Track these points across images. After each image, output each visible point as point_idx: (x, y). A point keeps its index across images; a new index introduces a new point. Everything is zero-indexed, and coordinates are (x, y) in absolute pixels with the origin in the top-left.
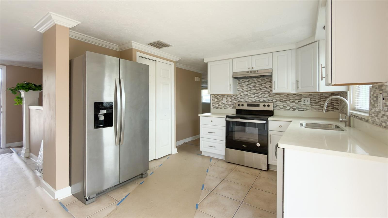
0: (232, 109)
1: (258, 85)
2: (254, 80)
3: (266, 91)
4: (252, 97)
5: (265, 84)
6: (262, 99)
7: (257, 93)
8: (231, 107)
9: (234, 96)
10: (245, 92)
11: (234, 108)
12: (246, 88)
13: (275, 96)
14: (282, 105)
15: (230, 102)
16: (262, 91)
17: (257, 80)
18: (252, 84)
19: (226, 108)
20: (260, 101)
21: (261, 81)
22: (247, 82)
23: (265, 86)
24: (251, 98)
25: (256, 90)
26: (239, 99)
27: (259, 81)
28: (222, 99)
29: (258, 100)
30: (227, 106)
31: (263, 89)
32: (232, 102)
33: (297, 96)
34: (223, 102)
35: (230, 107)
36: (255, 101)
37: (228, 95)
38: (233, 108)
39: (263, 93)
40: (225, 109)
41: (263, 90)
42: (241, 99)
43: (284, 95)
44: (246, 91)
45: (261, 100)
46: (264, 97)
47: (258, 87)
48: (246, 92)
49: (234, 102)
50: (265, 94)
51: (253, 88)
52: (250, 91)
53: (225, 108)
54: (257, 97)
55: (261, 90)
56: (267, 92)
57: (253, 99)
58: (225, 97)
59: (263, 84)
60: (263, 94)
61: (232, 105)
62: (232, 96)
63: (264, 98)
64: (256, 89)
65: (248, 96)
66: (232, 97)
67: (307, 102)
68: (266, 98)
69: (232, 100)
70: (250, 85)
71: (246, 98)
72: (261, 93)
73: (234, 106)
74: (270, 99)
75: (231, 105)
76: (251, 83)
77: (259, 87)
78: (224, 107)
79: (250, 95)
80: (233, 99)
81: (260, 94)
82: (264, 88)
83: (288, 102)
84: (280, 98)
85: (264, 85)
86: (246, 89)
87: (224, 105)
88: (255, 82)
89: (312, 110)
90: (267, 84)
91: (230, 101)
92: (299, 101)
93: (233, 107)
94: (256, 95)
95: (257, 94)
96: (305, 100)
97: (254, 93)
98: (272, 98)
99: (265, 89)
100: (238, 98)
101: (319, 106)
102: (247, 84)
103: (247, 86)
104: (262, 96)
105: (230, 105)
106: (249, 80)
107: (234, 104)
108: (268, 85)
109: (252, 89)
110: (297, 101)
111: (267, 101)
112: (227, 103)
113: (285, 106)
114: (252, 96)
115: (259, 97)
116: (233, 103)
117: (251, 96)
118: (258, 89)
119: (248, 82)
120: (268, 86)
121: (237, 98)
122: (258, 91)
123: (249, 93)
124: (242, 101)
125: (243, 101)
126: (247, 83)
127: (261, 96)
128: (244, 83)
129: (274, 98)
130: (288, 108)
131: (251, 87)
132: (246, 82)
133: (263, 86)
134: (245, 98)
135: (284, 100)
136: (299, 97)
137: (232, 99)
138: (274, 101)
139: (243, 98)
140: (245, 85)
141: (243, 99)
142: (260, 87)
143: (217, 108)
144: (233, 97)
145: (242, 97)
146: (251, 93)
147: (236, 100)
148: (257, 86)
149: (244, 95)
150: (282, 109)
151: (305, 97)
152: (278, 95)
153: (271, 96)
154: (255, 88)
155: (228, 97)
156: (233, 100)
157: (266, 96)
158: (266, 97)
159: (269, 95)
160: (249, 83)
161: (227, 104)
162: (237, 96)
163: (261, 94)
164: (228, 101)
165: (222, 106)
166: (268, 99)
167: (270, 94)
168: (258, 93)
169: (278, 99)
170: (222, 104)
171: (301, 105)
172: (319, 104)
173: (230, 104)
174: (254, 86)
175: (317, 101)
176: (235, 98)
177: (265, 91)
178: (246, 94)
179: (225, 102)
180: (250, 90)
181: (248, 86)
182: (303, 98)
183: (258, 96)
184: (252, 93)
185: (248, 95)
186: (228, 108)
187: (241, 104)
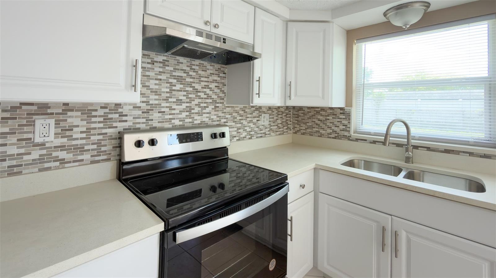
0: (93, 162)
1: (192, 80)
2: (182, 63)
3: (209, 97)
4: (173, 112)
5: (206, 79)
6: (199, 117)
7: (188, 100)
8: (86, 157)
9: (107, 110)
10: (153, 97)
11: (105, 157)
12: (157, 82)
13: (225, 111)
14: (236, 129)
15: (84, 135)
16: (200, 98)
17: (189, 65)
18: (174, 74)
19: (57, 164)
20: (196, 122)
21: (197, 68)
22: (161, 65)
23: (206, 84)
24: (171, 117)
25: (185, 93)
26: (126, 121)
27: (193, 67)
28: (32, 124)
29: (190, 120)
30: (62, 155)
31: (202, 92)
32: (92, 132)
33: (257, 109)
34: (38, 140)
35: (80, 158)
36: (181, 123)
37: (67, 107)
38: (97, 158)
39: (204, 101)
40: (49, 169)
41: (202, 95)
42: (138, 120)
43: (238, 109)
44: (156, 92)
45: (196, 120)
46: (204, 111)
47: (190, 85)
48: (157, 97)
49: (104, 131)
50: (205, 105)
51: (178, 87)
52: (167, 92)
53: (46, 165)
54: (188, 114)
55: (199, 94)
56: (211, 101)
57: (177, 119)
58: (49, 111)
59: (202, 79)
60: (202, 105)
61: (95, 147)
62: (96, 110)
63: (204, 115)
64: (187, 89)
65: (163, 110)
66: (94, 113)
67: (265, 120)
68: (208, 115)
69: (93, 126)
70: (168, 75)
71: (155, 115)
72: (197, 101)
73: (103, 149)
74: (216, 117)
75: (86, 148)
76: (172, 69)
77: (193, 85)
78: (41, 160)
79: (168, 105)
80: (101, 119)
81: (196, 105)
82: (205, 90)
83: (244, 122)
84: (234, 114)
85: (205, 81)
86: (157, 87)
87: (44, 152)
88: (184, 68)
89: (270, 134)
90: (211, 79)
91: (84, 129)
92: (258, 119)
93: (95, 153)
94: (184, 106)
95: (188, 105)
96: (264, 117)
97: (179, 102)
98: (220, 114)
99: (208, 91)
100: (124, 118)
101: (276, 127)
102: (161, 70)
103: (159, 77)
104: (200, 109)
105: (81, 149)
106: (165, 58)
107: (103, 143)
108: (214, 81)
109: (174, 88)
110: (255, 120)
111: (210, 123)
112: (65, 140)
113: (239, 131)
114: (174, 109)
115: (193, 113)
116: (101, 137)
117: (171, 108)
118: (191, 89)
119: (164, 63)
120: (213, 86)
121: (117, 115)
122: (190, 96)
123: (166, 100)
124: (138, 126)
125: (143, 126)
126: (160, 67)
127: (197, 109)
128: (149, 66)
129: (223, 115)
130: (244, 134)
131: (171, 80)
132: (157, 62)
133: (203, 84)
134: (151, 118)
135: (239, 118)
136: (258, 112)
137: (93, 119)
138: (223, 120)
139: (145, 115)
140: (151, 74)
141: (144, 120)
142: (197, 86)
144: (101, 112)
145: (140, 113)
146: (170, 100)
147: (115, 124)
148: (189, 80)
149: (149, 107)
150: (235, 139)
151: (264, 113)
152: (230, 108)
153: (217, 109)
154: (182, 86)
155: (69, 114)
156: (101, 125)
157: (207, 110)
158: (207, 113)
159: (213, 107)
160: (167, 68)
161: (62, 148)
162: (120, 110)
163: (198, 105)
164: (68, 133)
165: (26, 157)
166: (212, 117)
167: (217, 105)
168: (191, 100)
169: (230, 116)
170: (22, 151)
171: (260, 127)
172: (276, 124)
173: (84, 142)
174: (180, 79)
175: (275, 118)
176: (110, 116)
177: (206, 96)
178: (157, 102)
179: (52, 137)
180: (168, 90)
181: (163, 77)
182: (262, 115)
183: (189, 109)
184: (175, 100)
185: (163, 107)
186: (66, 165)
187: (145, 137)
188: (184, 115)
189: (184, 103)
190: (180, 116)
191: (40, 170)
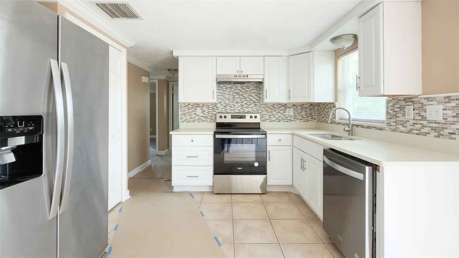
0: (210, 122)
1: (243, 93)
2: (238, 87)
3: (251, 100)
4: (235, 107)
5: (250, 92)
6: (247, 109)
7: (241, 102)
8: (208, 120)
9: (213, 106)
10: (227, 101)
11: (213, 121)
12: (228, 95)
13: (260, 106)
14: (268, 116)
15: (207, 113)
16: (247, 100)
17: (241, 87)
18: (235, 91)
19: (202, 121)
20: (245, 111)
21: (245, 87)
22: (230, 89)
23: (250, 94)
24: (234, 108)
25: (240, 99)
26: (219, 110)
27: (243, 88)
28: (196, 109)
29: (243, 110)
30: (203, 119)
31: (248, 98)
32: (210, 112)
33: (283, 106)
34: (198, 114)
35: (207, 120)
36: (238, 111)
37: (203, 105)
38: (211, 121)
39: (249, 102)
40: (200, 122)
41: (248, 99)
42: (222, 110)
43: (269, 105)
44: (228, 99)
45: (245, 110)
46: (249, 106)
47: (242, 95)
48: (228, 101)
49: (212, 112)
50: (250, 104)
51: (237, 96)
52: (232, 99)
53: (200, 121)
54: (241, 107)
55: (246, 99)
56: (253, 102)
57: (237, 109)
58: (200, 106)
59: (248, 92)
60: (248, 104)
61: (210, 117)
62: (210, 106)
63: (249, 108)
64: (241, 97)
65: (231, 106)
66: (210, 107)
67: (290, 112)
68: (251, 108)
69: (209, 111)
70: (233, 92)
71: (228, 108)
72: (245, 102)
73: (212, 118)
74: (255, 109)
75: (208, 117)
76: (234, 90)
77: (243, 95)
78: (198, 119)
79: (233, 104)
80: (212, 109)
81: (245, 104)
82: (249, 97)
83: (274, 113)
84: (266, 108)
85: (249, 93)
86: (228, 97)
87: (199, 117)
88: (239, 89)
89: (295, 121)
90: (252, 92)
91: (207, 112)
92: (284, 111)
93: (210, 119)
94: (240, 104)
95: (241, 104)
96: (289, 110)
97: (237, 102)
98: (258, 108)
99: (251, 97)
100: (218, 109)
101: (301, 117)
102: (230, 90)
103: (229, 93)
104: (247, 105)
105: (207, 118)
106: (231, 86)
107: (212, 116)
108: (255, 93)
109: (235, 97)
110: (282, 112)
111: (253, 112)
112: (203, 114)
113: (271, 117)
114: (235, 106)
115: (244, 107)
116: (212, 114)
117: (234, 105)
118: (243, 97)
119: (231, 88)
120: (253, 95)
121: (216, 108)
122: (242, 100)
123: (232, 102)
124: (222, 111)
125: (224, 112)
126: (229, 90)
127: (245, 106)
128: (225, 90)
129: (260, 108)
130: (274, 119)
131: (233, 94)
132: (228, 88)
133: (248, 94)
134: (226, 109)
135: (269, 110)
136: (284, 107)
137: (210, 109)
138: (260, 111)
139: (225, 108)
140: (226, 92)
141: (224, 110)
142: (245, 96)
143: (187, 122)
144: (211, 106)
145: (223, 107)
146: (234, 102)
147: (215, 111)
148: (241, 93)
149: (226, 105)
150: (268, 121)
151: (289, 108)
152: (264, 105)
153: (256, 105)
154: (238, 96)
155: (204, 107)
156: (212, 111)
157: (251, 106)
158: (251, 107)
159: (254, 105)
160: (232, 89)
161: (202, 116)
162: (217, 106)
163: (246, 104)
164: (204, 112)
165: (195, 118)
166: (253, 109)
167: (256, 104)
168: (243, 102)
169: (264, 109)
170: (195, 116)
171: (286, 116)
172: (300, 115)
173: (207, 115)
174: (237, 93)
175: (299, 111)
176: (214, 108)
177: (250, 100)
178: (228, 103)
179: (200, 114)
180: (233, 98)
181: (231, 93)
182: (287, 109)
183: (242, 106)
184: (235, 102)
185: (231, 105)
186: (204, 122)
187: (223, 115)
188: (240, 108)
189: (239, 103)
190: (238, 108)
191: (198, 122)
